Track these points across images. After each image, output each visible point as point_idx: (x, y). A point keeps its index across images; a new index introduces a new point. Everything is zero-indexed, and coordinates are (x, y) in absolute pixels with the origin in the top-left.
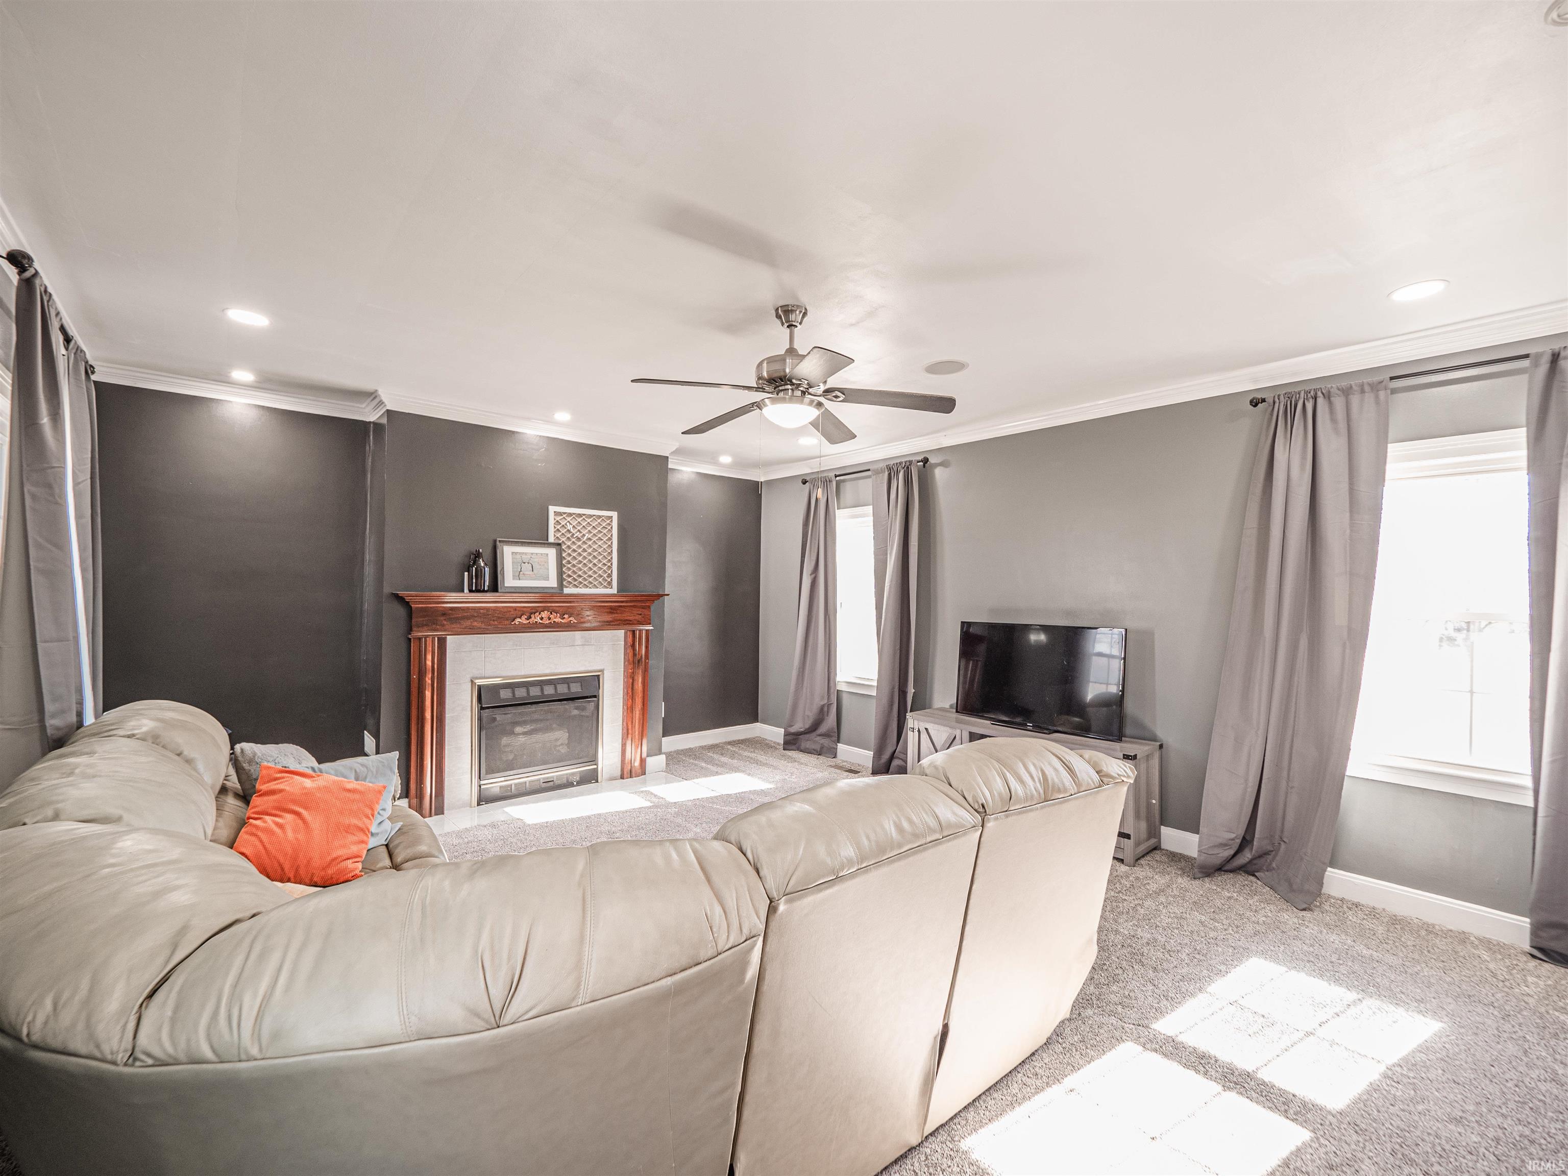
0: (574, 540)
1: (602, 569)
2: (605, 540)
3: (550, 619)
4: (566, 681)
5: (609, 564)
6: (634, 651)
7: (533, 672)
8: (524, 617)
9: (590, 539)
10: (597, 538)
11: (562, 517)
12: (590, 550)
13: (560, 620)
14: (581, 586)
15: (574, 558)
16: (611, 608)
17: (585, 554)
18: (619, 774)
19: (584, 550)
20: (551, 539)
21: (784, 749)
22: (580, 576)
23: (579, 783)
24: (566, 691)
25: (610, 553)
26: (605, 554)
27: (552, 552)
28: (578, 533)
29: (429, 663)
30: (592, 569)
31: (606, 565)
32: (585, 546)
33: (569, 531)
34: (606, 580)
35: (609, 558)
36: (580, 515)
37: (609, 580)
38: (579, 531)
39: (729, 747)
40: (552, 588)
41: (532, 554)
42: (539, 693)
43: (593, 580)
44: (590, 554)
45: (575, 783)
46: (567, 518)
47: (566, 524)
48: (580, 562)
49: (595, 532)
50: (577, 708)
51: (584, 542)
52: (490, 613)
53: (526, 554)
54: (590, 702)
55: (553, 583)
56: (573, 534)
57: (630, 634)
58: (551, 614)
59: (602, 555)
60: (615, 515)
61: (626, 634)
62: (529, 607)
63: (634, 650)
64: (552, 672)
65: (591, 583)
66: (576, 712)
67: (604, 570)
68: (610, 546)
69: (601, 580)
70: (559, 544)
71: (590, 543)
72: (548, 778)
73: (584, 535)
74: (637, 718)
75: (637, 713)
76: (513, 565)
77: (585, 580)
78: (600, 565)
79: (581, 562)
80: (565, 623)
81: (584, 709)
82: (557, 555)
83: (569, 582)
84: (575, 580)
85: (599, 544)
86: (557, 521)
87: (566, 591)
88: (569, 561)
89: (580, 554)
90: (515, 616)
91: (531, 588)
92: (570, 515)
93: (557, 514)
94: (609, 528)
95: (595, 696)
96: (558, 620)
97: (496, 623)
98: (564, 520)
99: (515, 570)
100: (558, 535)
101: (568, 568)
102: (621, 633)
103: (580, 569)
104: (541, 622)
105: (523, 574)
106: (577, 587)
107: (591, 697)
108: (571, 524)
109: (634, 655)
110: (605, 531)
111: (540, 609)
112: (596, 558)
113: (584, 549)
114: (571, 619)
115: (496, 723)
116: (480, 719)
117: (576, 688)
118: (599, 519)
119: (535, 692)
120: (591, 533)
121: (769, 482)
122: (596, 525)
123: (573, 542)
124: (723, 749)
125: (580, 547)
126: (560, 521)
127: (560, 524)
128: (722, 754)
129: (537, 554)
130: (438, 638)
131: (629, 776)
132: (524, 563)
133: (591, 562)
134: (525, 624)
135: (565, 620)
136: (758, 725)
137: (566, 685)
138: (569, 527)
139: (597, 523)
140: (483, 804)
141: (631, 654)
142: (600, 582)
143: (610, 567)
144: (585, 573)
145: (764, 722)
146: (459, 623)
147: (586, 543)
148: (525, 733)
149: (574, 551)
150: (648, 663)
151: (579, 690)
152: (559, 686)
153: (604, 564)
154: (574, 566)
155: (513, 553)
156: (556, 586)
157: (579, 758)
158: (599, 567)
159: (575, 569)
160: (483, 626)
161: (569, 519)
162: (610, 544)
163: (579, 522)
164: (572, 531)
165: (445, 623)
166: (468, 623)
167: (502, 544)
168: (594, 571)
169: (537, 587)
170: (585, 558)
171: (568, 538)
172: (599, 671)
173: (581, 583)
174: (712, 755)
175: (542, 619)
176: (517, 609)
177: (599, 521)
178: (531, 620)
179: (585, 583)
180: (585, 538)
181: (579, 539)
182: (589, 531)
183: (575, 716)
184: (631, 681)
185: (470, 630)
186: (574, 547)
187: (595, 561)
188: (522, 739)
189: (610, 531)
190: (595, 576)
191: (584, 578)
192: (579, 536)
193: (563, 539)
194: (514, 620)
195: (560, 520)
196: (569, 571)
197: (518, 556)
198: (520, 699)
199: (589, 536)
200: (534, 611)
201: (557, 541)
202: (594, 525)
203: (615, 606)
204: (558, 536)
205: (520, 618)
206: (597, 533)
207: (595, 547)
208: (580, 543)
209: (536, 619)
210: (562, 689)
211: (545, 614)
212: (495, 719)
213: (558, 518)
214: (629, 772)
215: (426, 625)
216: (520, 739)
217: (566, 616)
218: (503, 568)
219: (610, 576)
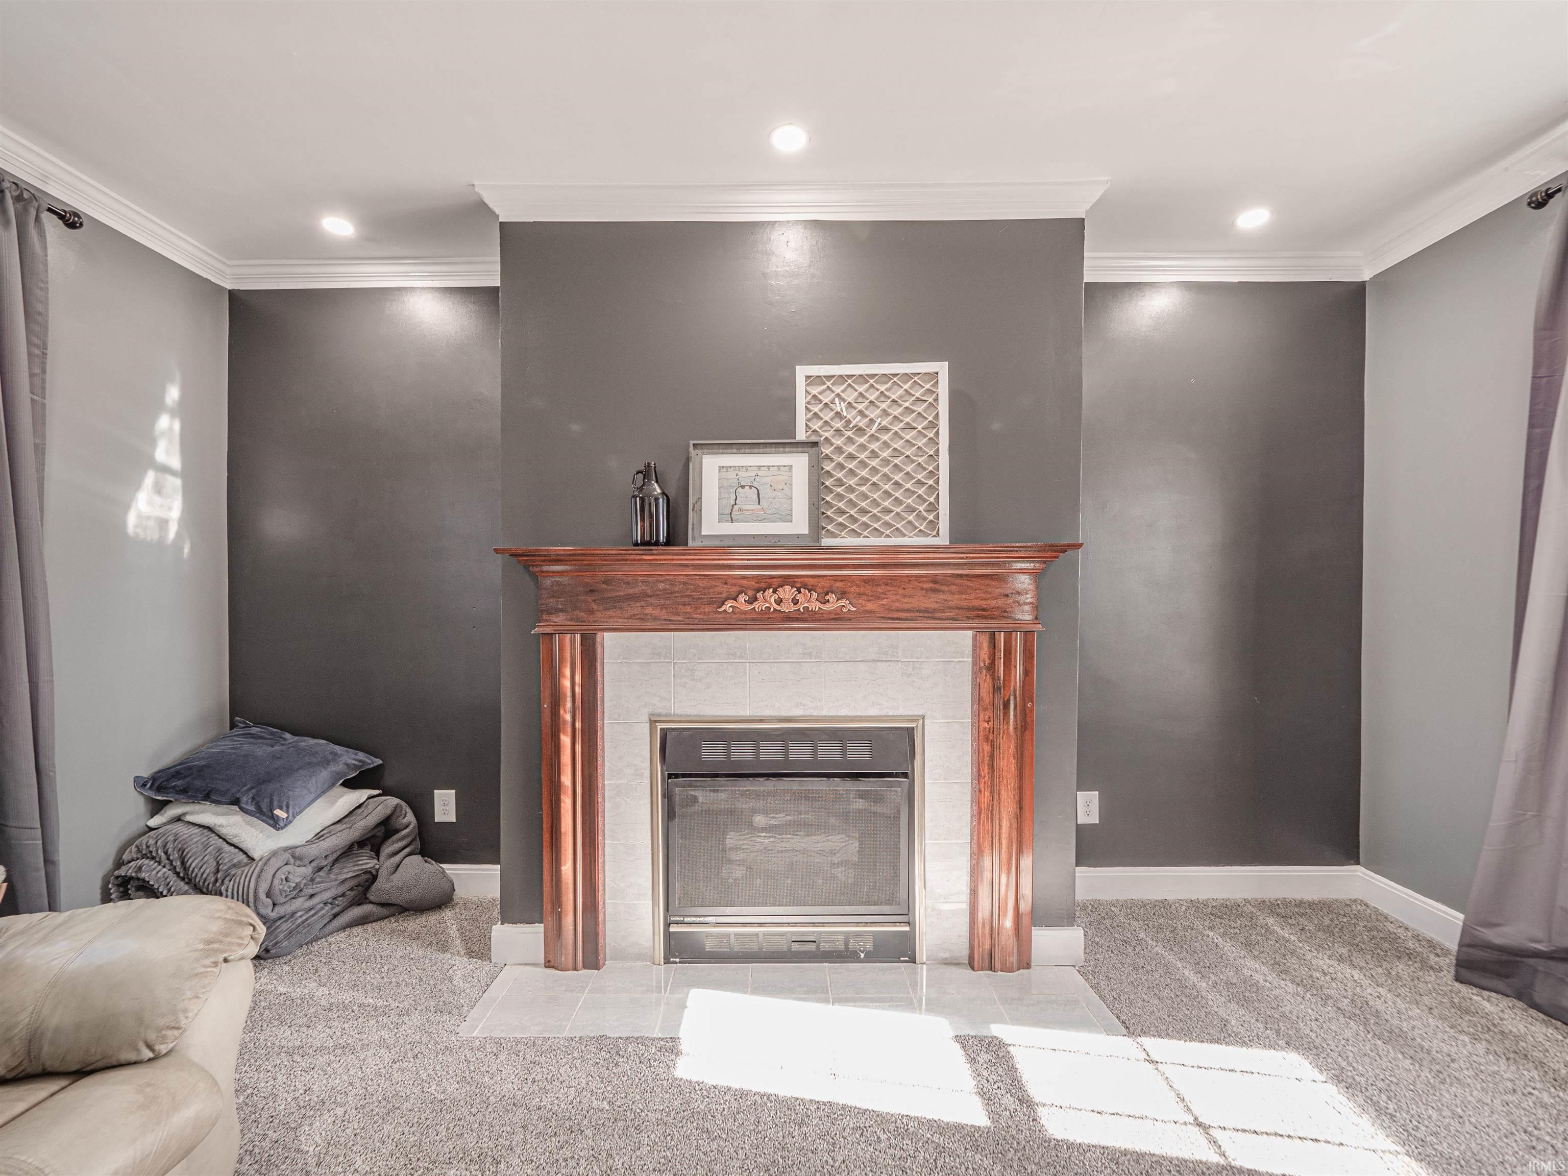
0: (849, 433)
1: (914, 493)
2: (920, 428)
3: (795, 602)
4: (839, 736)
5: (931, 482)
6: (993, 679)
7: (768, 712)
8: (742, 598)
9: (886, 429)
10: (901, 425)
11: (824, 387)
12: (885, 454)
13: (818, 605)
14: (865, 533)
15: (852, 472)
16: (935, 580)
17: (874, 463)
18: (965, 952)
19: (874, 455)
20: (801, 435)
21: (1458, 979)
22: (864, 511)
23: (871, 957)
24: (836, 755)
25: (934, 457)
26: (920, 460)
27: (800, 462)
28: (859, 418)
29: (567, 683)
30: (890, 495)
31: (924, 484)
32: (874, 446)
33: (838, 415)
34: (925, 519)
35: (931, 468)
36: (862, 378)
37: (931, 517)
38: (861, 413)
39: (1271, 921)
40: (798, 536)
41: (759, 467)
42: (779, 757)
43: (893, 518)
44: (886, 462)
45: (862, 955)
46: (834, 388)
47: (833, 402)
48: (864, 480)
49: (897, 411)
50: (863, 795)
51: (872, 435)
52: (677, 589)
53: (746, 468)
54: (891, 785)
55: (800, 525)
56: (849, 422)
57: (985, 641)
58: (800, 592)
59: (913, 461)
60: (942, 368)
61: (974, 639)
62: (753, 577)
63: (994, 677)
64: (808, 713)
65: (891, 526)
66: (860, 804)
67: (920, 496)
68: (934, 441)
69: (911, 518)
70: (815, 444)
71: (886, 437)
72: (803, 934)
73: (872, 421)
74: (1005, 835)
75: (1005, 824)
76: (720, 493)
77: (876, 518)
78: (908, 486)
79: (867, 480)
80: (830, 612)
81: (878, 799)
82: (811, 467)
83: (841, 524)
84: (854, 520)
85: (908, 437)
86: (814, 396)
87: (826, 541)
88: (839, 480)
89: (863, 464)
90: (724, 595)
91: (754, 536)
92: (842, 379)
93: (811, 380)
94: (931, 400)
95: (905, 775)
96: (815, 606)
97: (688, 609)
98: (828, 392)
99: (725, 502)
100: (816, 425)
101: (838, 494)
102: (965, 638)
103: (865, 496)
104: (778, 608)
105: (740, 510)
106: (859, 535)
107: (897, 775)
108: (844, 400)
109: (996, 689)
110: (920, 408)
111: (776, 582)
112: (901, 470)
113: (873, 451)
114: (841, 603)
115: (696, 808)
116: (668, 796)
117: (858, 753)
118: (906, 382)
119: (770, 753)
120: (889, 415)
121: (1385, 278)
122: (901, 397)
123: (849, 438)
124: (1254, 927)
125: (863, 447)
126: (820, 397)
127: (821, 401)
128: (1248, 945)
129: (769, 467)
130: (582, 635)
131: (987, 964)
132: (743, 487)
133: (890, 479)
134: (745, 613)
135: (828, 605)
136: (1358, 871)
137: (836, 745)
138: (839, 406)
139: (901, 392)
140: (675, 963)
141: (986, 686)
142: (910, 522)
143: (933, 489)
144: (875, 503)
145: (1376, 866)
146: (621, 608)
147: (878, 439)
148: (769, 829)
149: (851, 457)
150: (1032, 711)
151: (865, 756)
152: (822, 745)
153: (920, 483)
154: (851, 489)
155: (721, 468)
156: (807, 532)
157: (868, 903)
158: (908, 490)
159: (852, 496)
160: (664, 614)
161: (838, 390)
162: (931, 435)
163: (861, 394)
164: (845, 414)
165: (595, 607)
166: (635, 608)
167: (698, 452)
168: (896, 499)
169: (766, 536)
170: (874, 470)
171: (838, 430)
172: (913, 721)
173: (866, 526)
174: (1219, 941)
175: (779, 602)
176: (730, 581)
177: (906, 387)
178: (756, 605)
179: (876, 526)
180: (875, 427)
181: (860, 431)
182: (884, 411)
183: (860, 811)
184: (987, 748)
185: (637, 622)
186: (851, 449)
187: (898, 477)
188: (764, 840)
189: (933, 406)
190: (898, 510)
191: (874, 515)
192: (861, 424)
193: (827, 434)
194: (723, 604)
195: (820, 393)
196: (840, 501)
197: (732, 474)
198: (739, 763)
199: (884, 423)
200: (763, 585)
201: (814, 438)
202: (894, 397)
203: (945, 575)
204: (815, 427)
205: (735, 599)
206: (901, 414)
207: (898, 445)
208: (862, 440)
209: (767, 601)
210: (829, 752)
211: (787, 592)
212: (695, 799)
213: (815, 390)
214: (986, 957)
215: (562, 610)
216: (759, 840)
217: (832, 597)
218: (700, 499)
219: (933, 508)
